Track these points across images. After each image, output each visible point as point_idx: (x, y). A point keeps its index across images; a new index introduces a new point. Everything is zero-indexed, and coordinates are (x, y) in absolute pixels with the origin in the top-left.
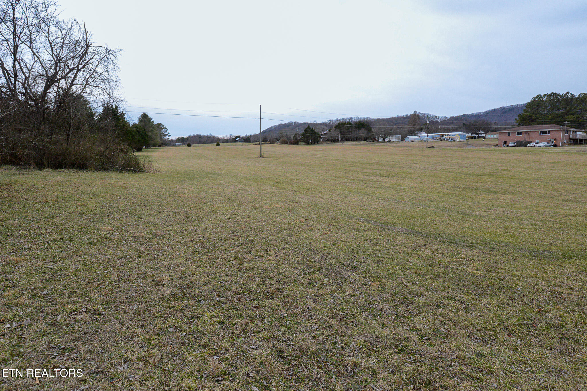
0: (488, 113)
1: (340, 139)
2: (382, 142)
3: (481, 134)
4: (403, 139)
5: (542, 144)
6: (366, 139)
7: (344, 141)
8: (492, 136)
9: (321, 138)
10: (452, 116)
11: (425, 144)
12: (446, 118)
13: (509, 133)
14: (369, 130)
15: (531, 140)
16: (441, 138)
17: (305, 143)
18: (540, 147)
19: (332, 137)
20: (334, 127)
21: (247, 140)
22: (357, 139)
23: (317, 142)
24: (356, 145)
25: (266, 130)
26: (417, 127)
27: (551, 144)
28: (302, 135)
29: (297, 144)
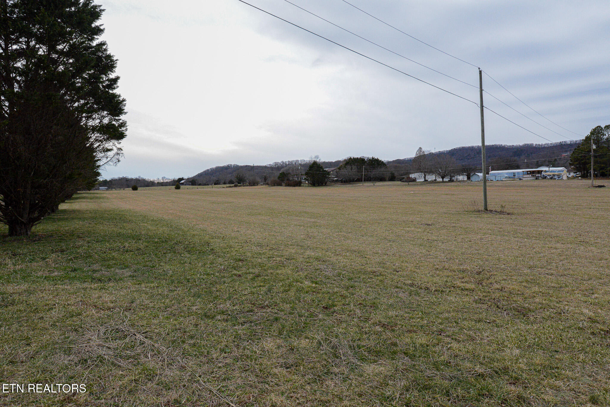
25: (201, 173)
29: (300, 186)
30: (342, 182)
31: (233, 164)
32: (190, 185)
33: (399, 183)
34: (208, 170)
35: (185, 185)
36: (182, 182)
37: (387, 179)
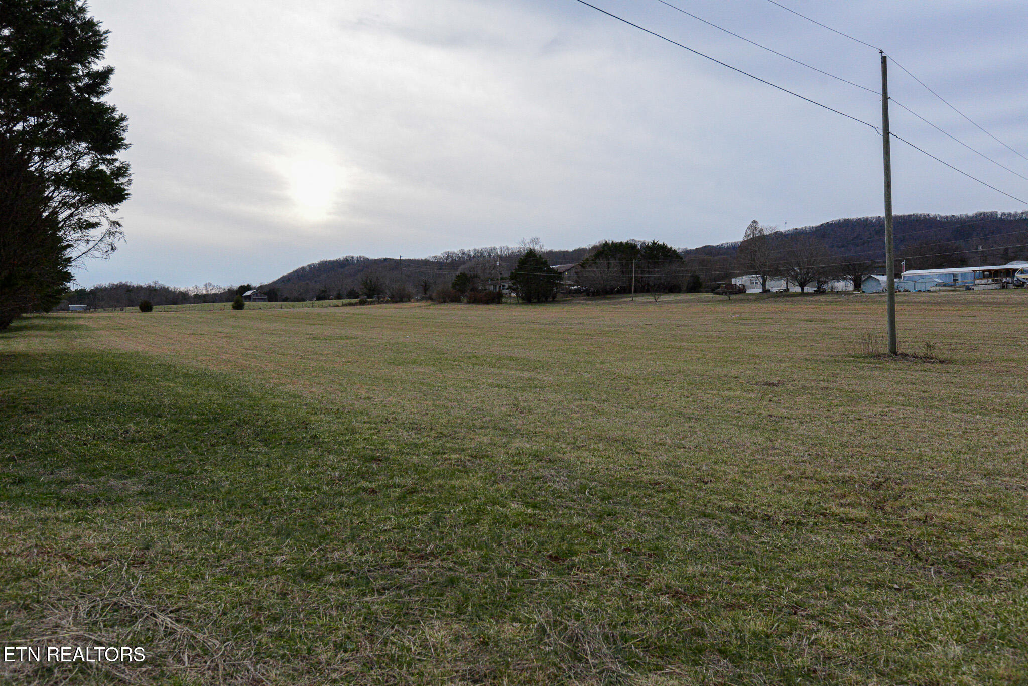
29: (499, 302)
30: (588, 295)
31: (356, 255)
32: (264, 300)
33: (710, 295)
34: (303, 269)
35: (255, 300)
36: (248, 293)
37: (685, 288)
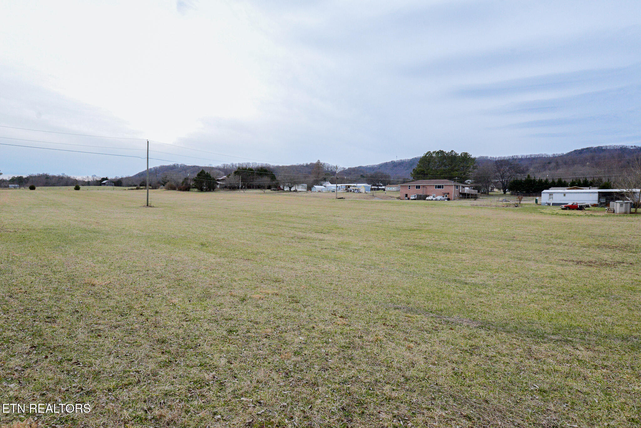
0: (381, 166)
1: (240, 187)
2: (287, 191)
3: (381, 186)
4: (309, 188)
5: (439, 198)
6: (269, 188)
7: (245, 188)
8: (391, 188)
9: (218, 184)
10: (350, 167)
11: (334, 195)
12: (344, 168)
13: (409, 186)
14: (273, 178)
15: (428, 194)
16: (347, 189)
17: (198, 189)
18: (437, 200)
19: (231, 184)
20: (233, 172)
21: (118, 183)
22: (259, 187)
23: (214, 189)
24: (261, 193)
26: (321, 177)
27: (445, 197)
28: (195, 180)
29: (189, 191)
30: (230, 189)
32: (112, 185)
33: (269, 191)
35: (107, 185)
36: (104, 182)
37: (266, 187)
